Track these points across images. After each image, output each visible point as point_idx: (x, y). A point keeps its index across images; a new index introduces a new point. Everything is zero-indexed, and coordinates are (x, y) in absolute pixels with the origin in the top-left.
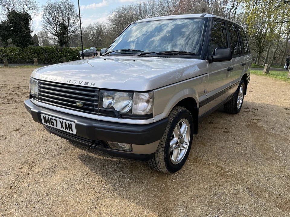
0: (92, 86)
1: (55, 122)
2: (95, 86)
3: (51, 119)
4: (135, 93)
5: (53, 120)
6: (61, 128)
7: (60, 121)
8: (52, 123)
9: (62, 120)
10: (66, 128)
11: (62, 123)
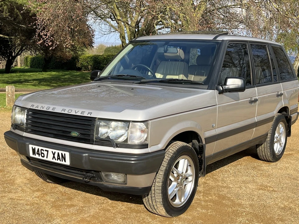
0: (89, 115)
1: (45, 153)
2: (92, 116)
3: (41, 150)
4: (131, 123)
5: (44, 151)
6: (53, 159)
7: (52, 152)
8: (43, 155)
9: (54, 150)
10: (59, 158)
11: (54, 154)
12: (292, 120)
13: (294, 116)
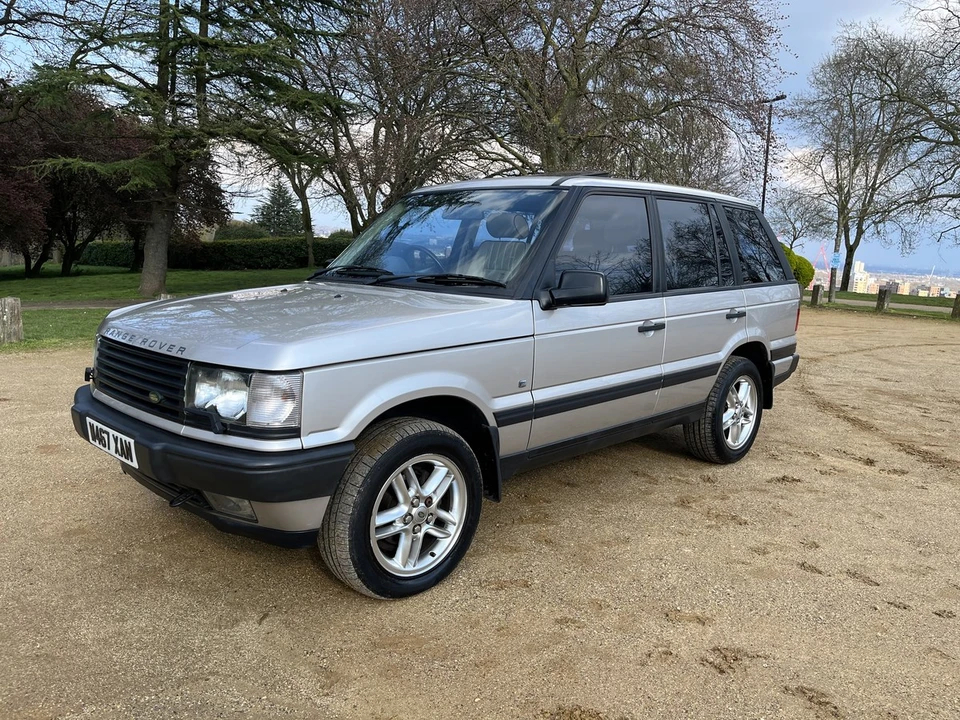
0: (179, 355)
2: (185, 356)
3: (101, 430)
4: (255, 376)
5: (103, 433)
6: (116, 452)
7: (114, 436)
8: (103, 442)
9: (116, 434)
10: (123, 452)
11: (116, 439)
12: (777, 373)
13: (780, 364)
